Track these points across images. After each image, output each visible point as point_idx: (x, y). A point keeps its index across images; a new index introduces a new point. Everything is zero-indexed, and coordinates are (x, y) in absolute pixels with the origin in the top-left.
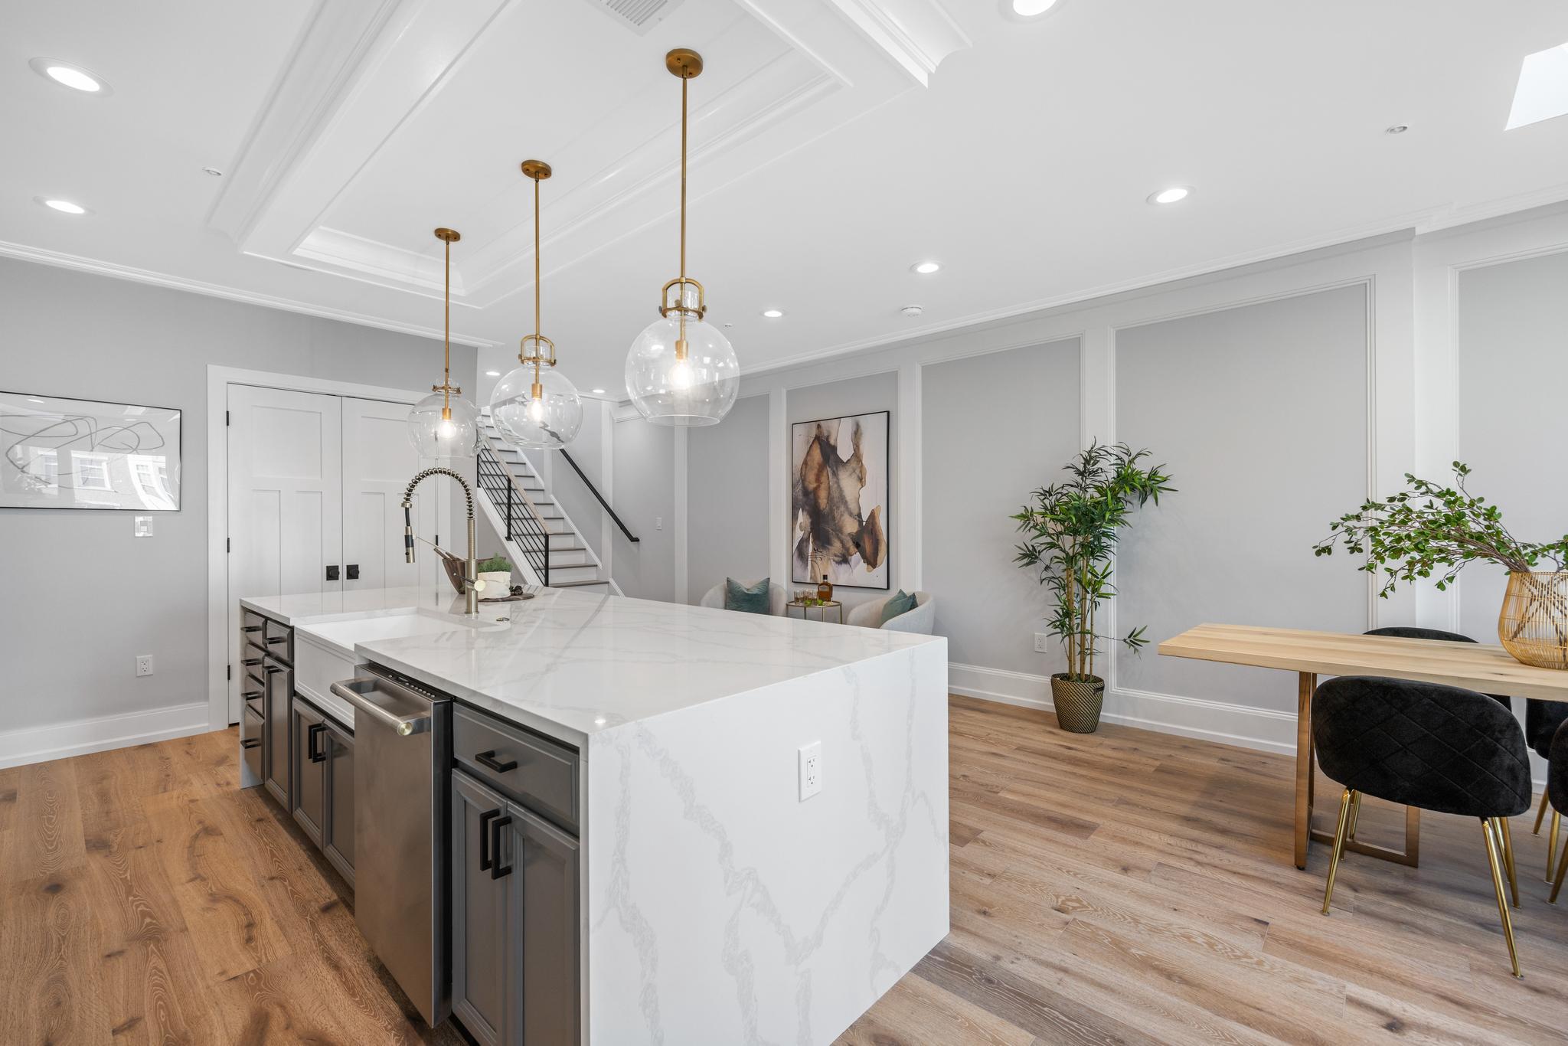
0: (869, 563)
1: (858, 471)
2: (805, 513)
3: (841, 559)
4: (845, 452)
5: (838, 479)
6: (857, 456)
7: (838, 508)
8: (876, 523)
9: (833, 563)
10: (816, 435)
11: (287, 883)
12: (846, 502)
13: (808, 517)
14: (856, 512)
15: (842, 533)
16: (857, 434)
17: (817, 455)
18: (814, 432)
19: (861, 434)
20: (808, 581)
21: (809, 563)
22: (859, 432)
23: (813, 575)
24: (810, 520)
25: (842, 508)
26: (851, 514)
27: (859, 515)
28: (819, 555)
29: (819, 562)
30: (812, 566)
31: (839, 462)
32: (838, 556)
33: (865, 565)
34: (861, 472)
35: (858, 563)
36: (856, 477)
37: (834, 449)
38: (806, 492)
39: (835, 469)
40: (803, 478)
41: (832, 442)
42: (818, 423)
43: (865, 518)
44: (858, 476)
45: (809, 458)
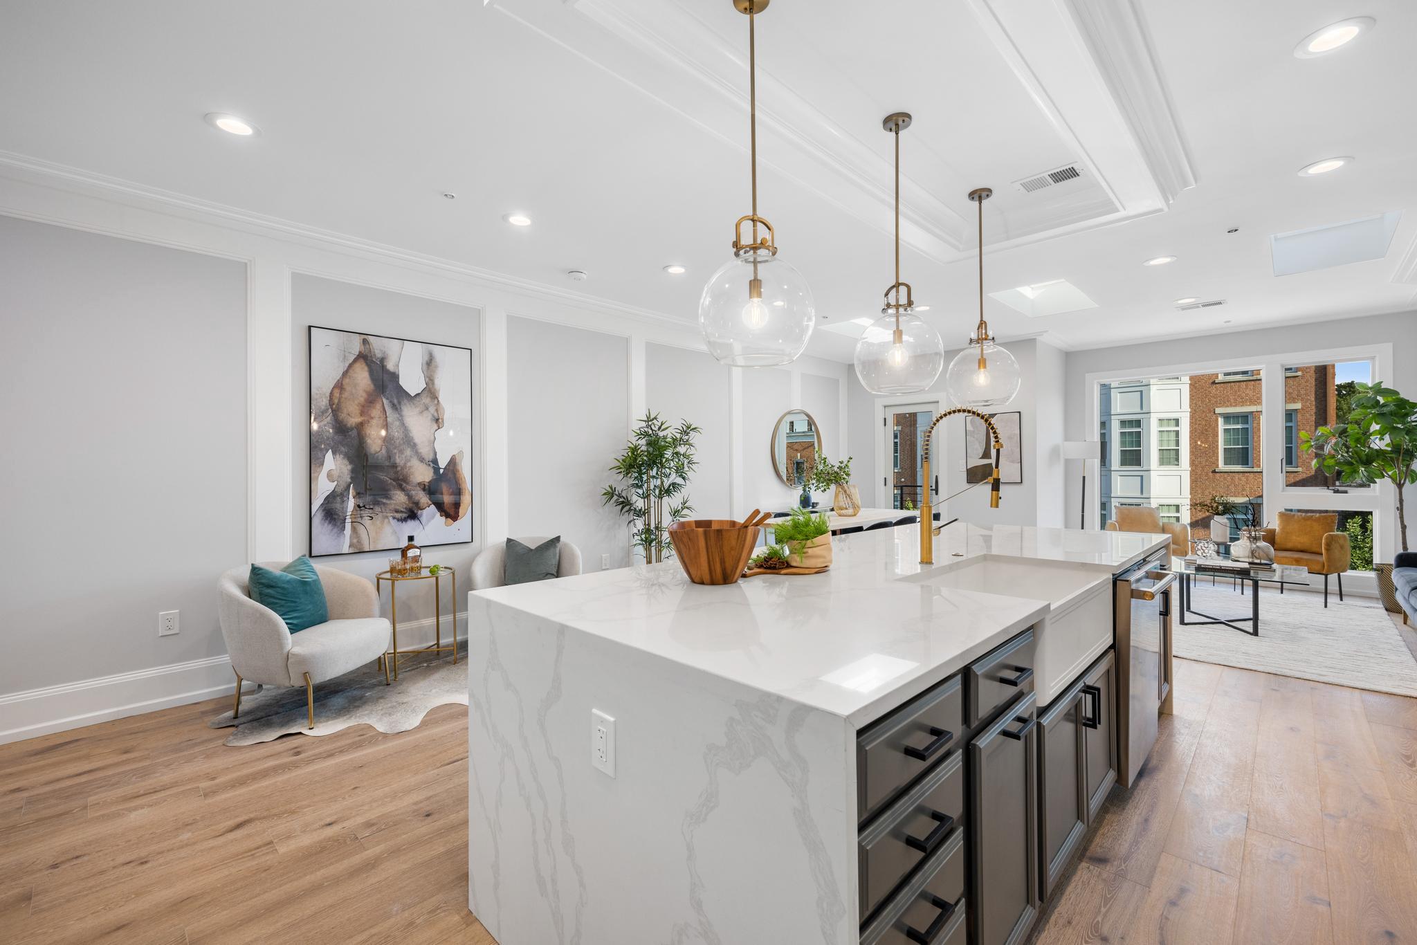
0: (447, 515)
1: (432, 409)
2: (339, 458)
3: (405, 515)
4: (412, 381)
5: (401, 416)
6: (430, 391)
7: (401, 452)
8: (458, 471)
9: (394, 522)
10: (360, 352)
11: (1099, 919)
12: (415, 445)
13: (346, 462)
14: (431, 457)
15: (407, 483)
16: (430, 363)
17: (362, 377)
18: (356, 347)
19: (436, 367)
20: (346, 549)
21: (348, 526)
22: (433, 363)
23: (355, 541)
24: (349, 467)
25: (408, 452)
26: (422, 460)
27: (435, 461)
28: (366, 513)
29: (367, 521)
30: (354, 529)
31: (402, 393)
32: (402, 512)
33: (444, 518)
34: (437, 410)
35: (433, 517)
36: (430, 417)
37: (395, 377)
38: (341, 428)
39: (395, 401)
40: (335, 408)
41: (390, 366)
42: (365, 337)
43: (443, 464)
44: (433, 416)
45: (346, 381)
